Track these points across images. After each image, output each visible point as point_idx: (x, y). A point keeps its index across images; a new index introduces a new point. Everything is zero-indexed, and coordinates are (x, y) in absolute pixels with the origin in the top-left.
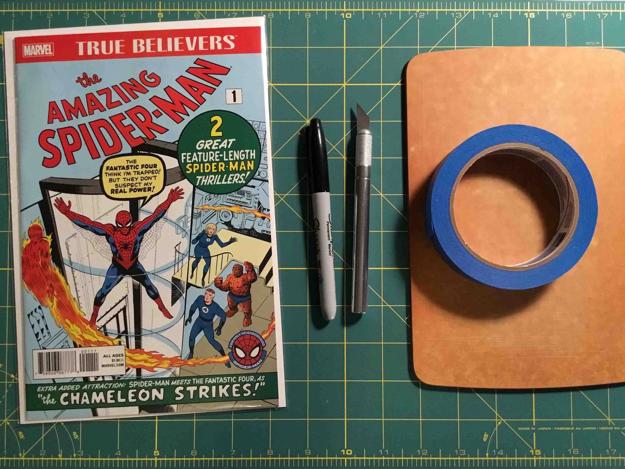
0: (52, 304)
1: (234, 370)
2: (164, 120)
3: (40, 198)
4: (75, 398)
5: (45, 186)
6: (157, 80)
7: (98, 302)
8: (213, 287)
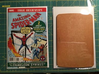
0: (12, 50)
1: (40, 61)
2: (31, 22)
3: (11, 33)
4: (15, 65)
5: (12, 32)
6: (30, 16)
7: (19, 50)
8: (38, 48)
